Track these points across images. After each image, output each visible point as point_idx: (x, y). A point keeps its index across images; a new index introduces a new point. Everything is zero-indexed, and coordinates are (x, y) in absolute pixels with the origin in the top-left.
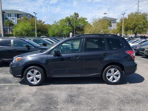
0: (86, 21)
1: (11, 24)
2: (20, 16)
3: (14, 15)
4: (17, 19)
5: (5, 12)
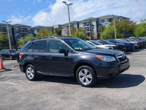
2: (113, 21)
4: (109, 23)
5: (99, 19)
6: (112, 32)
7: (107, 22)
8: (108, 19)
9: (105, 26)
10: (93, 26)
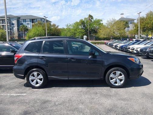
0: (101, 22)
1: (26, 30)
2: (35, 21)
3: (29, 20)
4: (32, 24)
5: (20, 18)
6: (39, 34)
7: (29, 23)
8: (30, 19)
9: (27, 26)
10: (13, 24)
